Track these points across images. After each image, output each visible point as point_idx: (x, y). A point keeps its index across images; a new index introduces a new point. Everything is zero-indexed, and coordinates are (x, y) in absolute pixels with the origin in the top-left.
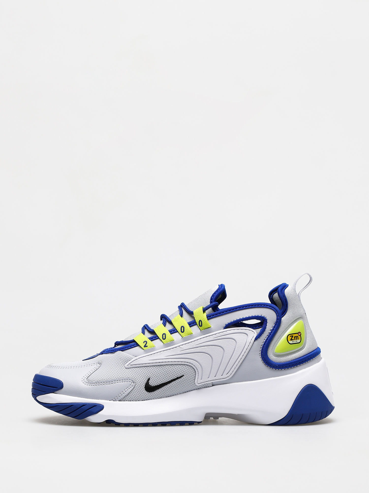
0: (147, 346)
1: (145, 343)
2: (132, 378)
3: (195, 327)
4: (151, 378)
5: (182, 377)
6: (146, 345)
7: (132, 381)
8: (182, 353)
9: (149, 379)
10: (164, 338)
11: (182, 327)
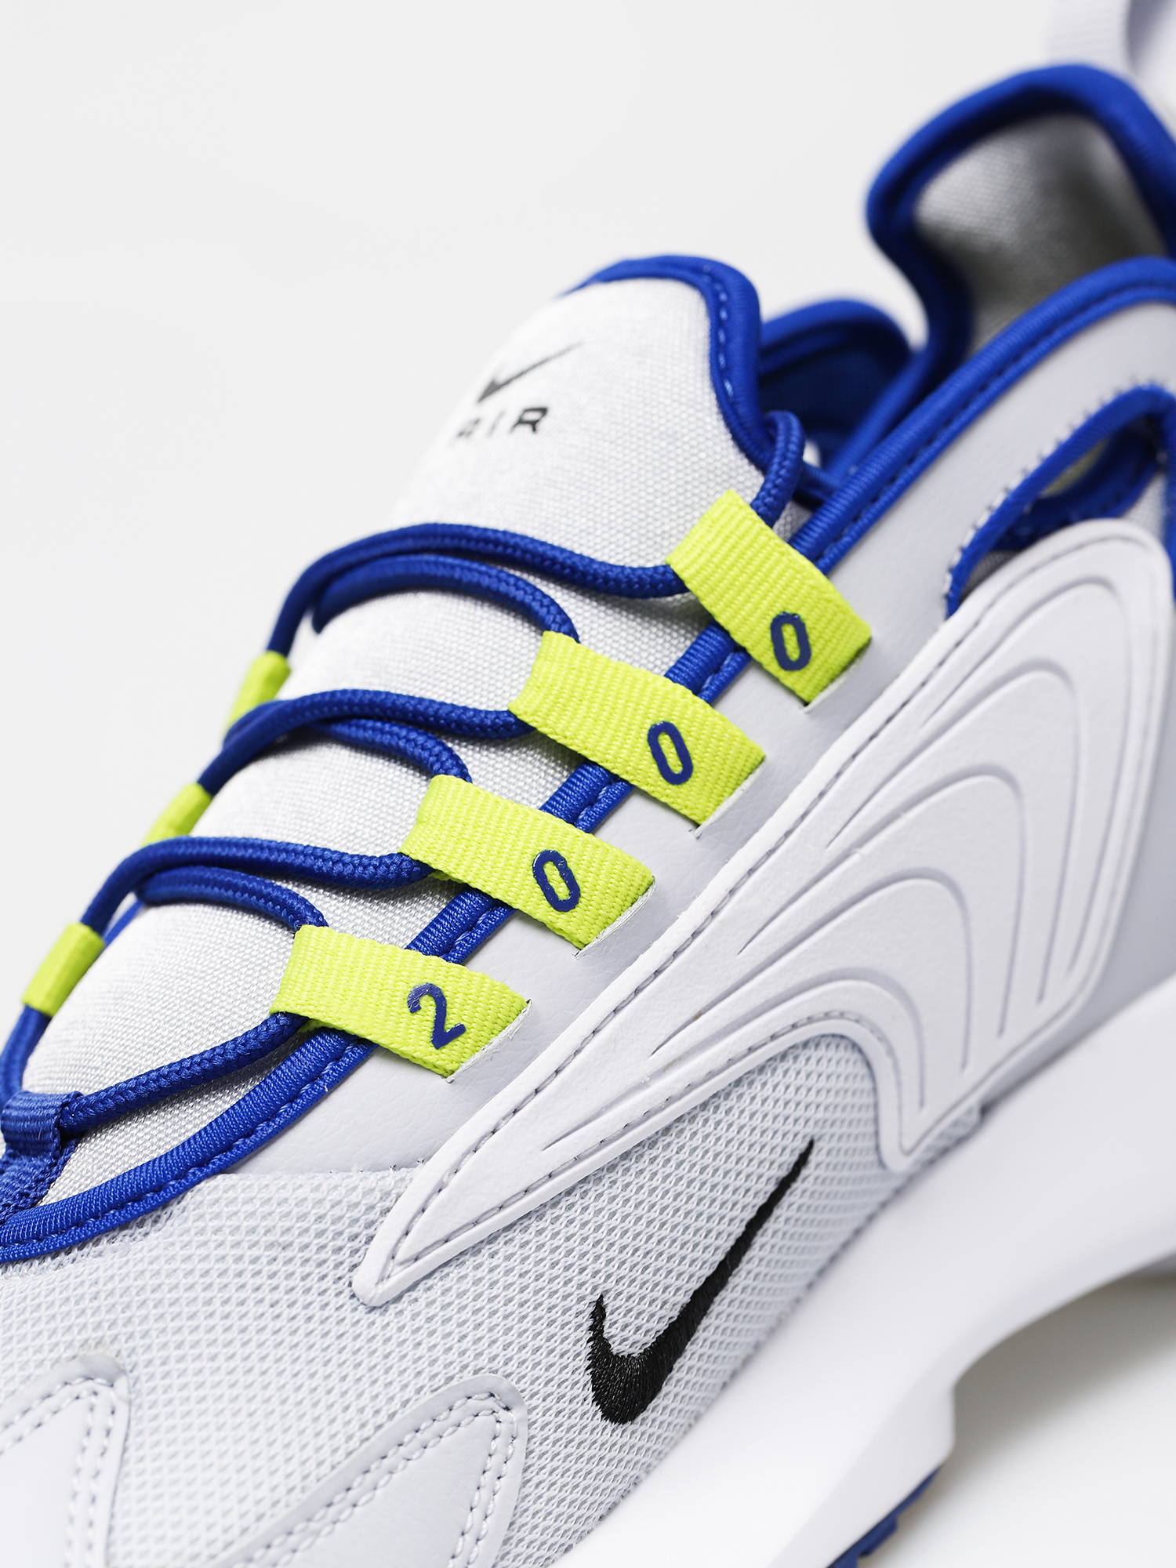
0: (460, 1030)
1: (428, 1004)
2: (476, 1372)
3: (749, 690)
4: (612, 1294)
5: (803, 1160)
6: (449, 1025)
7: (490, 1402)
8: (761, 958)
9: (599, 1312)
10: (562, 892)
11: (654, 733)
